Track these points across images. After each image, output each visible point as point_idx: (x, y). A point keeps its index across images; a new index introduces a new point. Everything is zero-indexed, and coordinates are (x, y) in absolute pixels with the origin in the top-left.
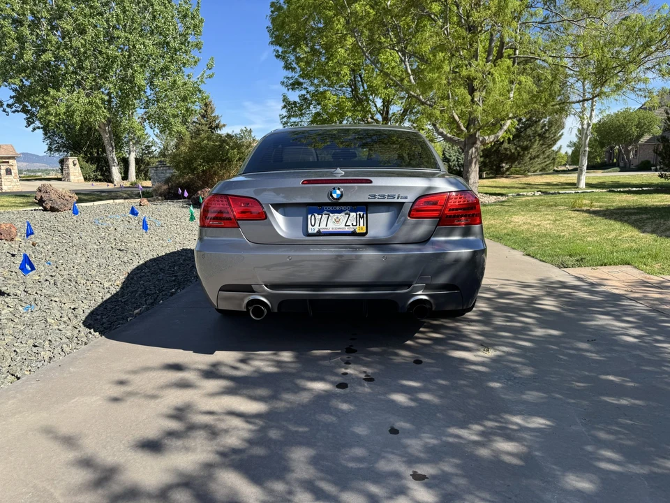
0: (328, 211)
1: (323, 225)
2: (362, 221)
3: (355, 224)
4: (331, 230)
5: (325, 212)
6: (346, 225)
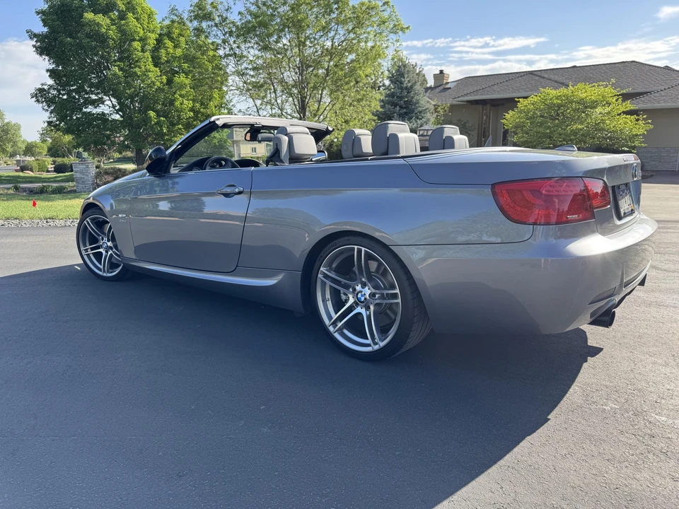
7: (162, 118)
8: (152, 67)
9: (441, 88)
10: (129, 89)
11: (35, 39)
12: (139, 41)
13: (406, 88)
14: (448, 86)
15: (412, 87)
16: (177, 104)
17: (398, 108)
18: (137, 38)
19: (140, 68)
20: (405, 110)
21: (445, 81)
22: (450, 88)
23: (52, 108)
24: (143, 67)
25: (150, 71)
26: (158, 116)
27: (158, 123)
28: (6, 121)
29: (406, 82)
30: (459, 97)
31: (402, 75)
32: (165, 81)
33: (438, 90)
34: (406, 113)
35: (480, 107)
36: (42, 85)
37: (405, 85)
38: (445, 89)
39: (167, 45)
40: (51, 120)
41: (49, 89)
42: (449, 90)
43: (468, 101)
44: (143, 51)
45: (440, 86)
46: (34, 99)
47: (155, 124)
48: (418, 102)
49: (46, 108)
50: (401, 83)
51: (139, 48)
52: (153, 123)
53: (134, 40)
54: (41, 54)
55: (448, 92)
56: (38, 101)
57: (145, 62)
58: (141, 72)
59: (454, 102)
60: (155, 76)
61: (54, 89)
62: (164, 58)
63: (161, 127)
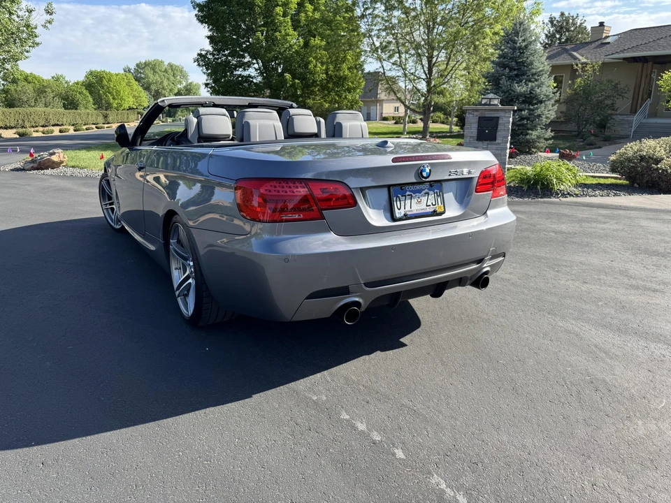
0: (410, 191)
1: (408, 208)
2: (439, 200)
3: (434, 203)
4: (415, 212)
5: (408, 193)
6: (427, 206)
7: (297, 81)
8: (291, 31)
9: (599, 42)
10: (270, 53)
11: (197, 9)
12: (282, 6)
13: (520, 48)
14: (608, 40)
15: (526, 47)
16: (311, 66)
17: (507, 70)
18: (280, 3)
19: (280, 32)
20: (516, 72)
21: (604, 35)
22: (609, 43)
23: (209, 71)
24: (283, 31)
25: (288, 35)
26: (294, 77)
27: (293, 85)
28: (190, 81)
29: (520, 41)
30: (613, 54)
31: (517, 34)
32: (302, 44)
33: (593, 45)
34: (517, 76)
35: (639, 65)
36: (201, 50)
37: (518, 45)
38: (602, 44)
39: (307, 9)
40: (208, 82)
41: (206, 54)
42: (608, 46)
43: (625, 59)
44: (285, 15)
45: (598, 40)
46: (196, 63)
47: (291, 86)
48: (531, 63)
49: (205, 71)
50: (515, 42)
51: (281, 13)
52: (288, 85)
53: (278, 5)
54: (202, 22)
55: (605, 48)
56: (199, 65)
57: (285, 27)
58: (280, 36)
59: (607, 60)
60: (294, 40)
61: (210, 54)
62: (303, 22)
63: (296, 89)
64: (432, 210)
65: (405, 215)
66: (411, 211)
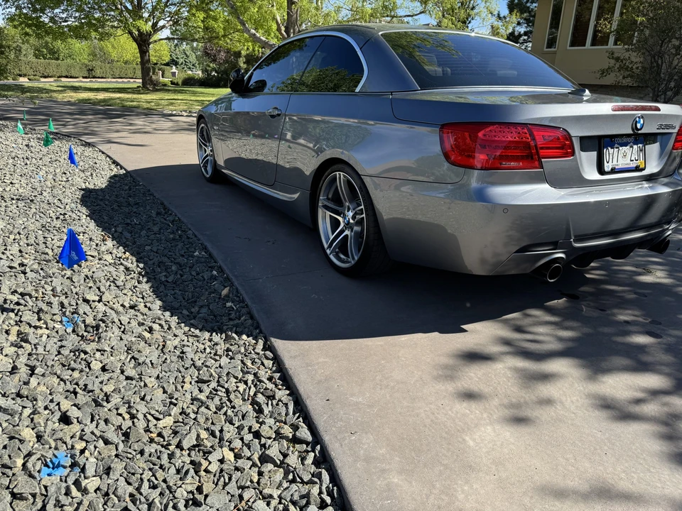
0: (618, 144)
1: (615, 161)
2: (641, 154)
3: (637, 158)
4: (620, 166)
5: (616, 145)
6: (631, 161)
64: (635, 165)
65: (612, 169)
66: (618, 165)
